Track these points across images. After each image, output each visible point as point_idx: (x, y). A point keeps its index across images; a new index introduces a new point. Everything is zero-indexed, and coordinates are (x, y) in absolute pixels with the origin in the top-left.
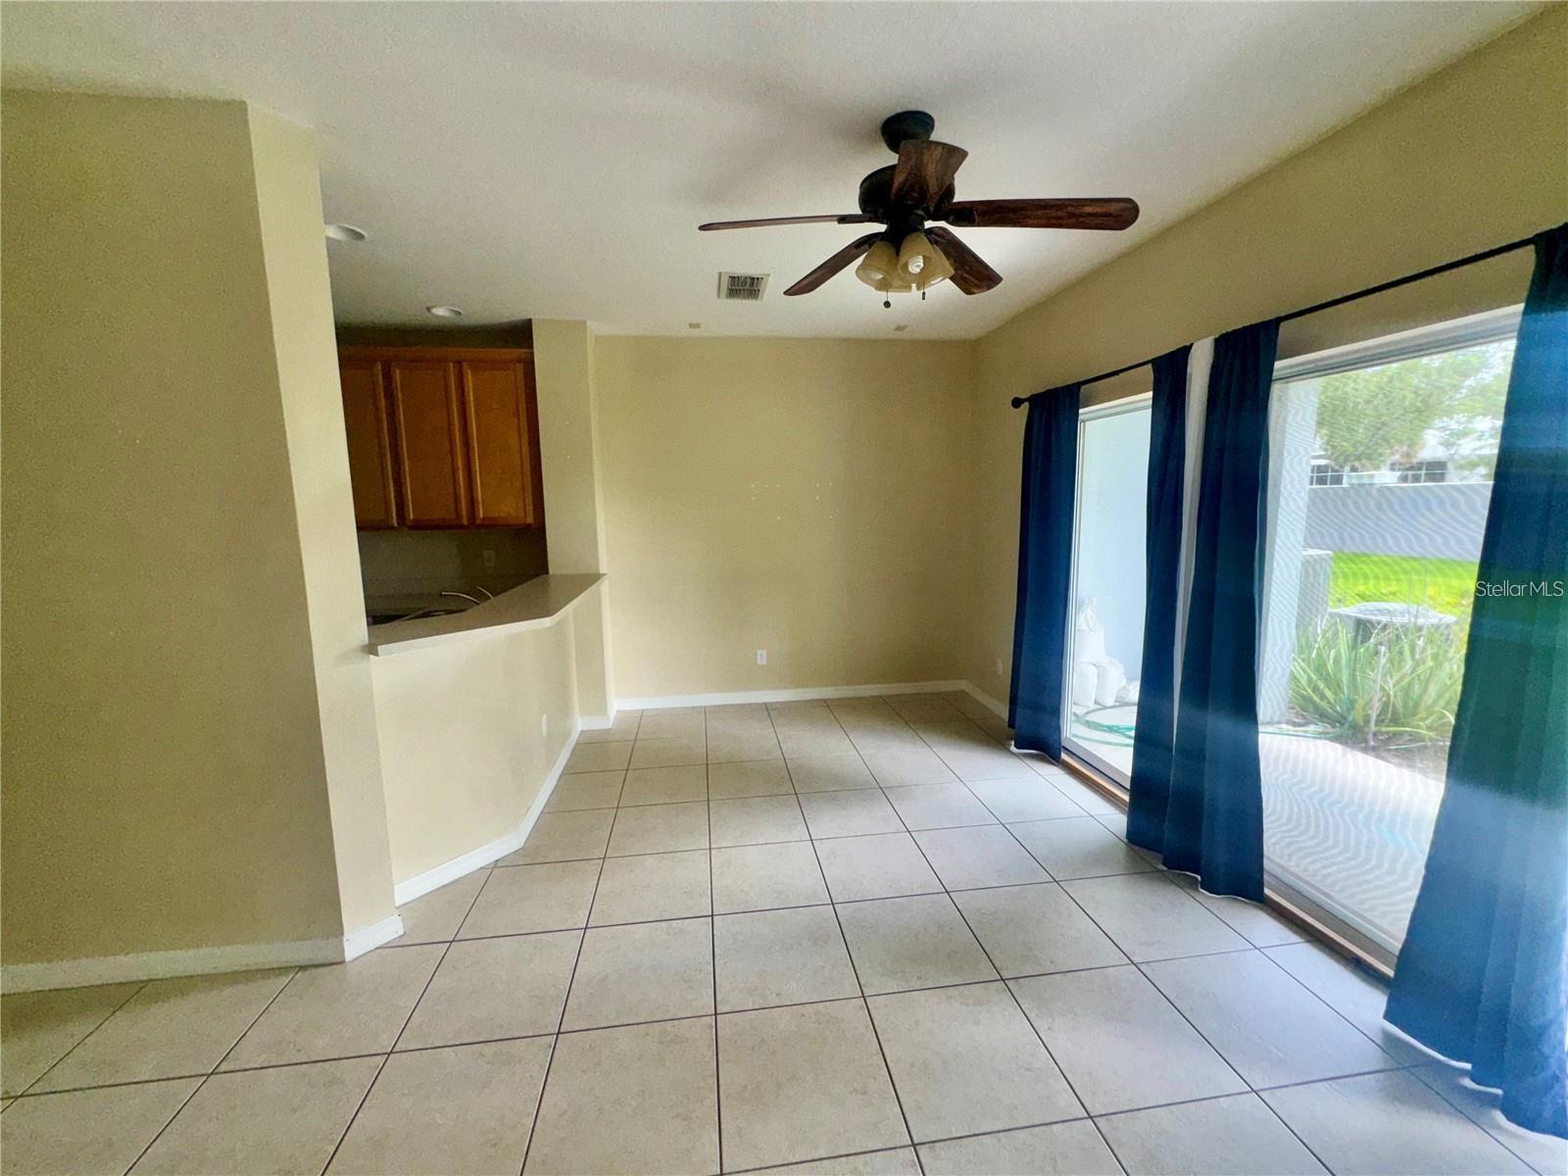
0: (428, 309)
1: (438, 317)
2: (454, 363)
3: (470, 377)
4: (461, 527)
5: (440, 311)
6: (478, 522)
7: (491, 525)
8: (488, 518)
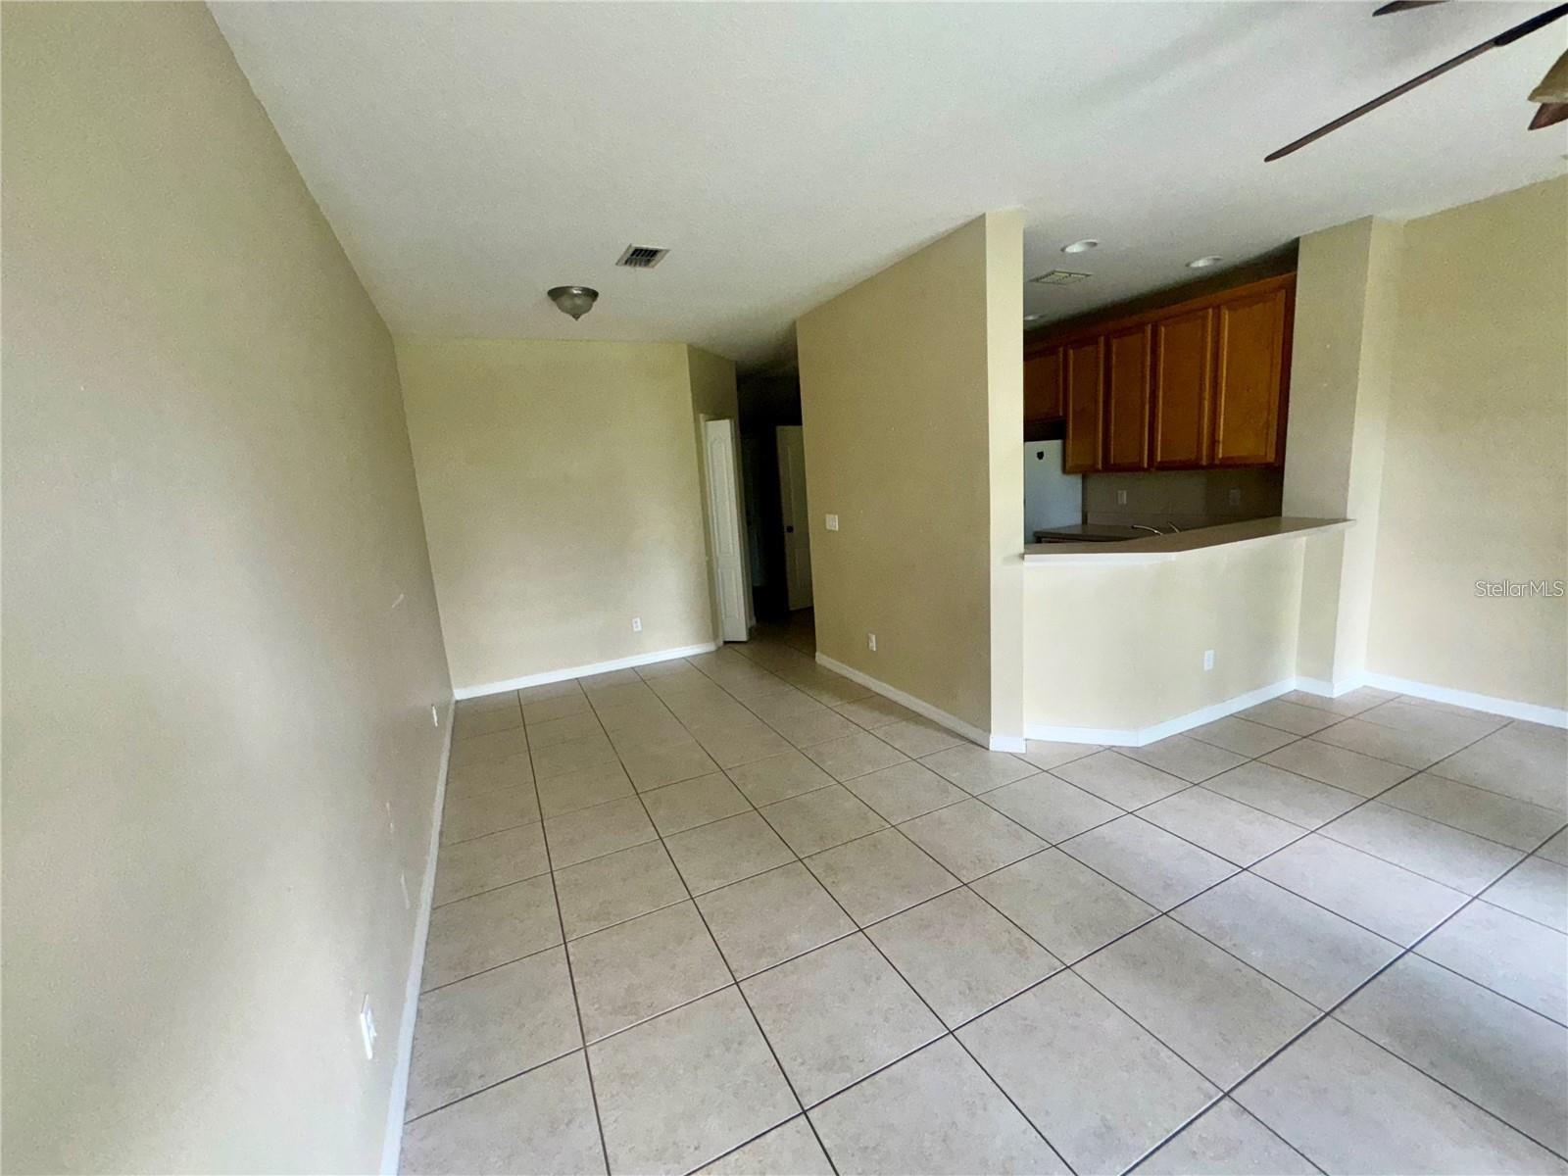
0: (1188, 265)
1: (1199, 268)
2: (1214, 308)
3: (1227, 317)
4: (1202, 468)
5: (1201, 263)
6: (1217, 462)
7: (1229, 464)
8: (1228, 458)
